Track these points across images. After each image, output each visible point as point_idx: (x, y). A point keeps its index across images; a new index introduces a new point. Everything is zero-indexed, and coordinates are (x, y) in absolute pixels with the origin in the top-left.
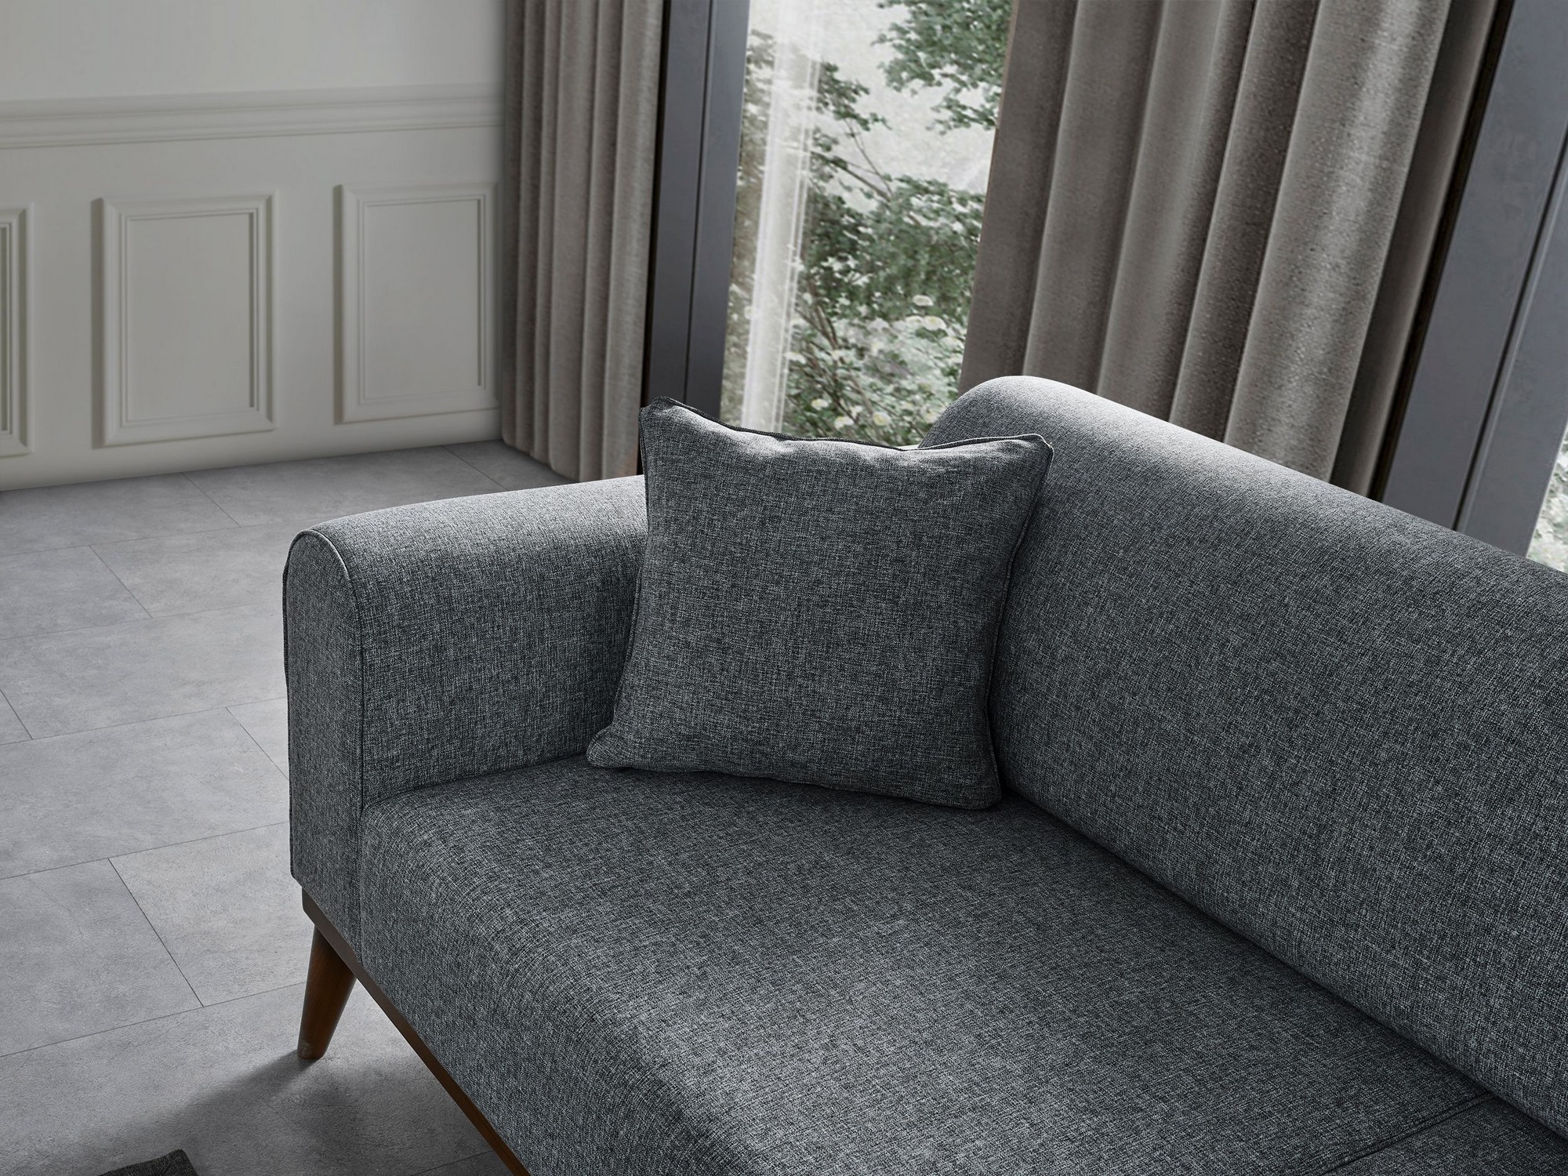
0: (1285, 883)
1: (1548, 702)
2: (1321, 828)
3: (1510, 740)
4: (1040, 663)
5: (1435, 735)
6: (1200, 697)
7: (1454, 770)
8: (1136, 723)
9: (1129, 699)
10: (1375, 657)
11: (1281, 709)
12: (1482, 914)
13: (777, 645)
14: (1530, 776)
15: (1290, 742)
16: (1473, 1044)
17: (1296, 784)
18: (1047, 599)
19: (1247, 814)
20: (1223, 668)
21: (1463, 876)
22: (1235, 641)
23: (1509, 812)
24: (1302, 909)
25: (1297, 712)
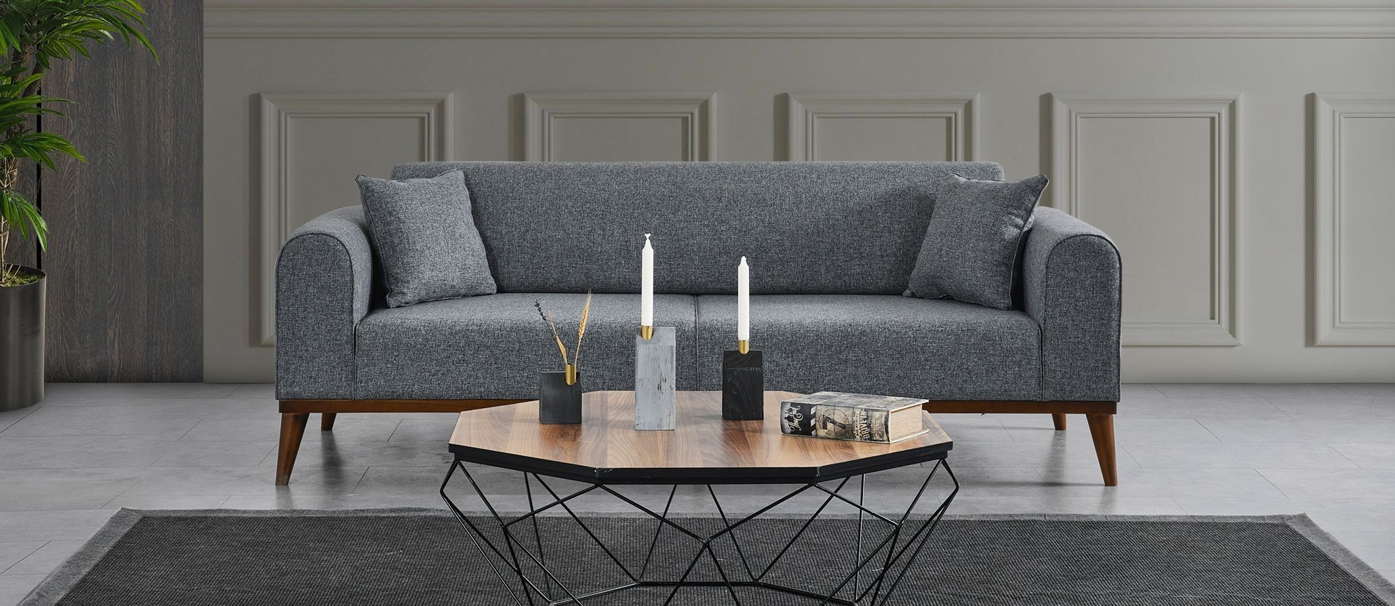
0: (620, 263)
1: (674, 185)
2: (626, 242)
3: (670, 197)
4: (496, 239)
5: (648, 204)
6: (566, 224)
7: (659, 210)
8: (546, 241)
9: (539, 235)
10: (618, 192)
11: (596, 216)
12: (684, 241)
13: (443, 244)
14: (680, 203)
15: (605, 223)
16: (693, 278)
17: (612, 234)
18: (488, 218)
19: (599, 249)
20: (571, 213)
21: (675, 234)
22: (570, 204)
23: (679, 213)
24: (628, 268)
25: (602, 215)
